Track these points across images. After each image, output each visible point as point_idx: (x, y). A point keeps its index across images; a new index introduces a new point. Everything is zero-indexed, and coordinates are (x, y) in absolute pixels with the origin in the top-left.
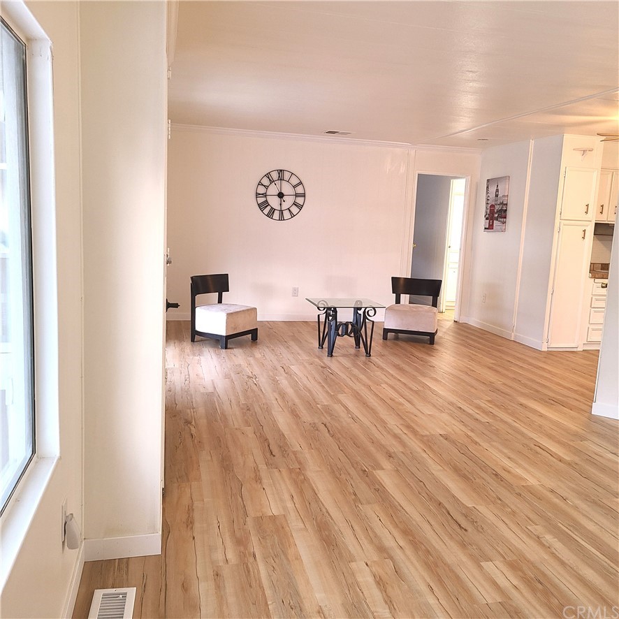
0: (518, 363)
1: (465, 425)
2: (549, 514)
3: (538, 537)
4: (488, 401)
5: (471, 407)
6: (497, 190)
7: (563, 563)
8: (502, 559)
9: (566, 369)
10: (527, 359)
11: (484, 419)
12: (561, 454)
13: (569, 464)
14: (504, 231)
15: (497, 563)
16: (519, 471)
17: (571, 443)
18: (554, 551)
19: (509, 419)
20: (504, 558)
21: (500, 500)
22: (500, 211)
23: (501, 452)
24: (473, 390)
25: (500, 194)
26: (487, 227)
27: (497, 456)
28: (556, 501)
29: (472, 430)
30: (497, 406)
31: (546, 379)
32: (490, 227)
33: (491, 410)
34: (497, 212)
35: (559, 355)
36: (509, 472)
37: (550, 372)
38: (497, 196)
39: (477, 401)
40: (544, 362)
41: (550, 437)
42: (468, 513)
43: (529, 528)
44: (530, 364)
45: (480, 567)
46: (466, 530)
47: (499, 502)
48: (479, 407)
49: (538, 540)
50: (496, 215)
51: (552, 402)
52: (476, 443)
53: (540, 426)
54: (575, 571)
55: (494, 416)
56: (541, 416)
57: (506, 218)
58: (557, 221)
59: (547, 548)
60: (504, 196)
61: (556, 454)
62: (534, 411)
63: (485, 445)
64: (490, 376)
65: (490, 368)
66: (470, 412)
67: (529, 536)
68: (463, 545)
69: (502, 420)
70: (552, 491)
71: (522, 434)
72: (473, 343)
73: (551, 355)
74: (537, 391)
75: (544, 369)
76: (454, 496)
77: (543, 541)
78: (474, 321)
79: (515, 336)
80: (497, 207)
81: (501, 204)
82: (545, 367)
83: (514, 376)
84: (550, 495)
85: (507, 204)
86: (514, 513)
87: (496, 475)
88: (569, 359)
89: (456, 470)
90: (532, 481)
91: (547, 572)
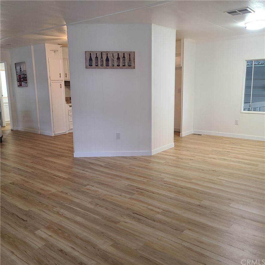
0: (43, 143)
1: (22, 176)
2: (62, 202)
3: (58, 212)
4: (32, 162)
5: (24, 167)
6: (20, 68)
7: (68, 219)
8: (44, 227)
9: (63, 142)
10: (46, 141)
11: (30, 170)
12: (64, 176)
13: (67, 179)
14: (27, 86)
15: (42, 229)
16: (48, 188)
17: (67, 171)
18: (65, 215)
19: (41, 168)
20: (44, 226)
21: (41, 203)
22: (24, 78)
23: (39, 182)
24: (24, 159)
25: (22, 70)
26: (19, 85)
27: (38, 185)
28: (64, 195)
29: (25, 177)
30: (35, 163)
31: (55, 147)
32: (20, 85)
33: (33, 166)
34: (22, 78)
35: (60, 137)
36: (43, 190)
37: (56, 144)
38: (21, 71)
39: (27, 164)
40: (54, 141)
41: (59, 171)
42: (27, 213)
43: (54, 210)
44: (48, 143)
45: (35, 234)
46: (27, 221)
47: (40, 204)
48: (27, 166)
49: (58, 213)
50: (22, 80)
51: (58, 156)
52: (28, 182)
53: (55, 167)
54: (73, 220)
55: (35, 168)
56: (55, 163)
57: (27, 81)
58: (49, 81)
59: (62, 215)
60: (24, 71)
61: (62, 177)
62: (51, 162)
63: (32, 182)
64: (31, 151)
65: (30, 148)
66: (24, 169)
67: (54, 213)
68: (26, 228)
69: (38, 169)
70: (62, 192)
71: (48, 173)
72: (21, 138)
73: (57, 137)
74: (52, 153)
75: (54, 144)
76: (19, 208)
77: (60, 213)
78: (20, 128)
79: (40, 132)
80: (22, 76)
81: (23, 74)
82: (54, 142)
83: (42, 149)
84: (61, 194)
85: (26, 74)
86: (47, 206)
87: (38, 193)
88: (63, 137)
89: (20, 196)
90: (53, 191)
91: (63, 225)
